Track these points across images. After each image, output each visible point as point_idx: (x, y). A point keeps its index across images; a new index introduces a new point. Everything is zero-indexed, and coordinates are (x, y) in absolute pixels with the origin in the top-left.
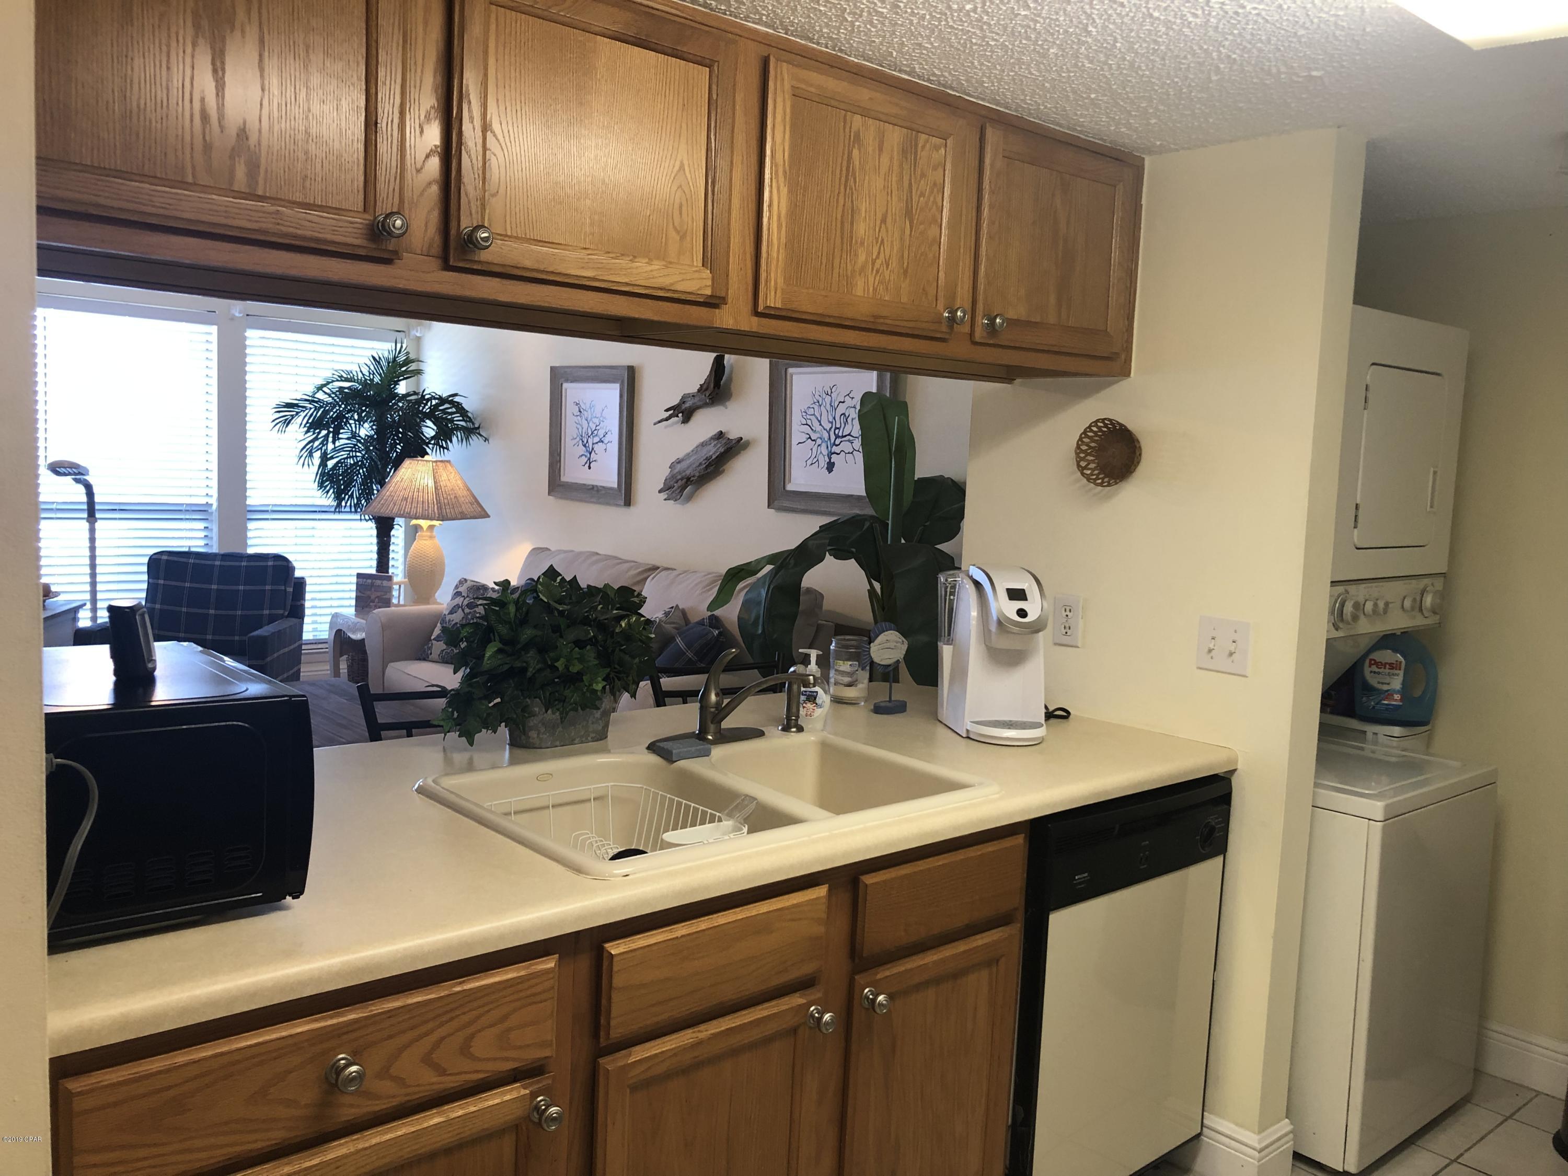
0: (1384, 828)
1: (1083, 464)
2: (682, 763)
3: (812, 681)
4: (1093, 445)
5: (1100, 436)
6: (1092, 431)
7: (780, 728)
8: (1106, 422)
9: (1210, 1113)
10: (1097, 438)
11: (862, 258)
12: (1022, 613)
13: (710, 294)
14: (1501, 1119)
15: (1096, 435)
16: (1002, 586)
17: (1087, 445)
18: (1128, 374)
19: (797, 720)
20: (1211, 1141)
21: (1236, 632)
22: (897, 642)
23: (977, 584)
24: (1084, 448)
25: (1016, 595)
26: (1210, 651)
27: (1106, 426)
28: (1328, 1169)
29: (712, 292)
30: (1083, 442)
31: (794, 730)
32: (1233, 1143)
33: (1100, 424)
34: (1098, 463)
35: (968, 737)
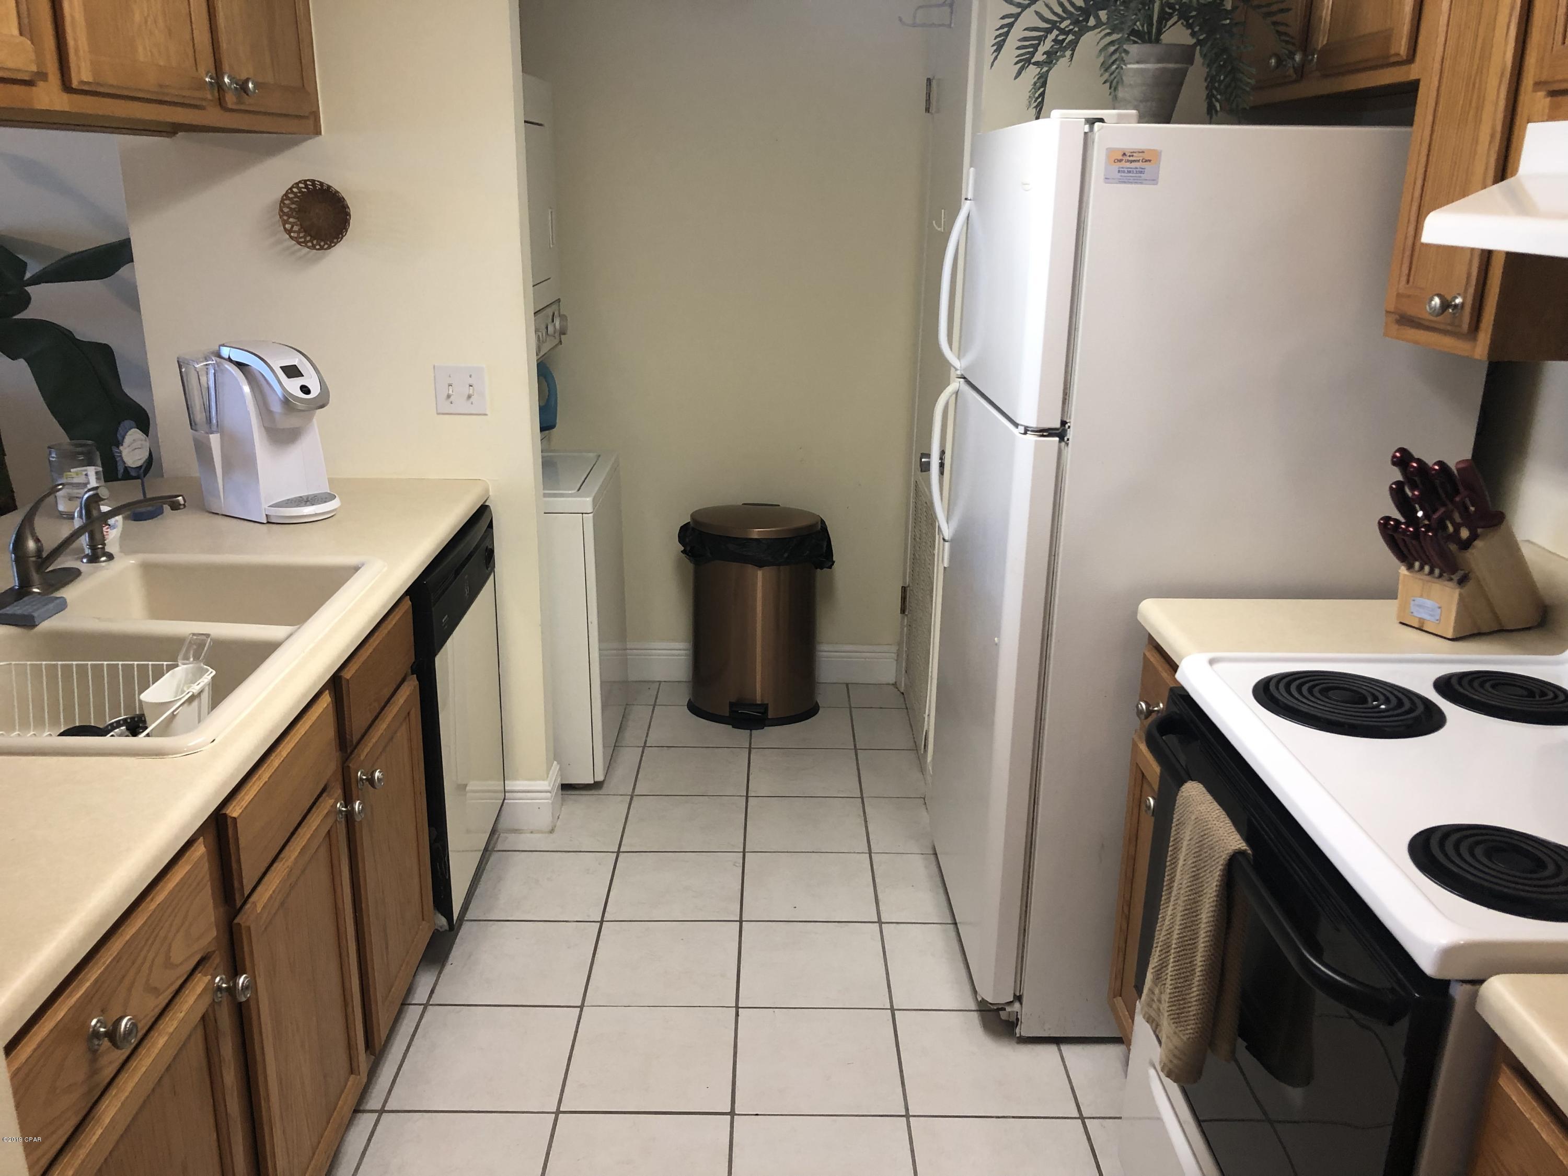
0: (594, 517)
1: (288, 226)
2: (46, 625)
3: (182, 502)
4: (293, 206)
5: (298, 197)
6: (292, 192)
7: (85, 560)
8: (308, 183)
9: (509, 779)
10: (295, 199)
11: (137, 18)
12: (305, 390)
13: (36, 70)
14: (651, 707)
15: (296, 196)
16: (277, 365)
17: (288, 207)
18: (318, 132)
19: (103, 548)
20: (512, 801)
21: (470, 376)
22: (142, 440)
23: (240, 365)
24: (286, 210)
25: (292, 372)
26: (449, 396)
27: (306, 186)
28: (581, 786)
29: (38, 67)
30: (284, 204)
31: (104, 559)
32: (529, 795)
33: (301, 185)
34: (301, 225)
35: (268, 522)
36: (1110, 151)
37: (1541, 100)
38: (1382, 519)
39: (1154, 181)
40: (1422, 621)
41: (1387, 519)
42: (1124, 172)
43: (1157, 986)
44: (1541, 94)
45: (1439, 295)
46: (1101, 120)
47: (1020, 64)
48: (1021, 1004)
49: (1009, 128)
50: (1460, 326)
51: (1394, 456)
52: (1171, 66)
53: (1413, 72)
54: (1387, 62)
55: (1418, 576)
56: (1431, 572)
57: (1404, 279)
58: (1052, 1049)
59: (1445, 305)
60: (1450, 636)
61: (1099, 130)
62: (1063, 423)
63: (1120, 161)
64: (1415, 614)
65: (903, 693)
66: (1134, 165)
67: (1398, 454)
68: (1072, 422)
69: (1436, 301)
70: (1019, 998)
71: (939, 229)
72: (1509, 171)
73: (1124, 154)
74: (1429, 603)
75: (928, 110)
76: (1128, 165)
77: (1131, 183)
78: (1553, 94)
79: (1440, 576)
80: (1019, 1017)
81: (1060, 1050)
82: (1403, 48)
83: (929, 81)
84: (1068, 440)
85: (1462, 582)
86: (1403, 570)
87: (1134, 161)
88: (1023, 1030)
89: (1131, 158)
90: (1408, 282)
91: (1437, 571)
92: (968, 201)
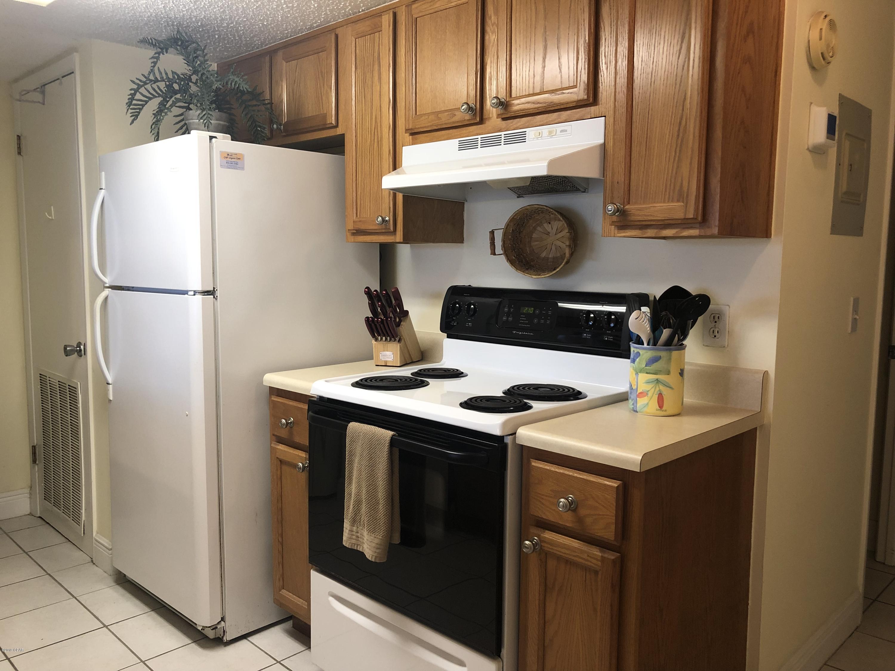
36: (222, 153)
37: (408, 138)
38: (366, 318)
39: (242, 168)
40: (386, 362)
41: (368, 318)
42: (229, 163)
43: (354, 526)
44: (408, 134)
45: (381, 216)
46: (215, 137)
47: (133, 118)
48: (224, 622)
49: (137, 147)
50: (390, 229)
51: (365, 291)
52: (222, 123)
53: (339, 131)
54: (325, 127)
55: (381, 342)
56: (386, 339)
57: (355, 215)
58: (244, 642)
59: (383, 220)
60: (399, 365)
61: (215, 142)
62: (214, 288)
63: (227, 158)
64: (382, 360)
65: (40, 517)
66: (233, 160)
67: (366, 290)
68: (218, 288)
69: (380, 219)
70: (223, 619)
71: (50, 218)
72: (397, 166)
73: (228, 155)
74: (388, 353)
75: (19, 153)
76: (230, 160)
77: (232, 169)
78: (412, 134)
79: (390, 340)
80: (225, 629)
81: (249, 640)
82: (333, 121)
83: (19, 137)
84: (217, 297)
85: (399, 341)
86: (374, 342)
87: (233, 158)
88: (228, 637)
89: (231, 157)
90: (357, 216)
91: (388, 338)
92: (103, 190)
